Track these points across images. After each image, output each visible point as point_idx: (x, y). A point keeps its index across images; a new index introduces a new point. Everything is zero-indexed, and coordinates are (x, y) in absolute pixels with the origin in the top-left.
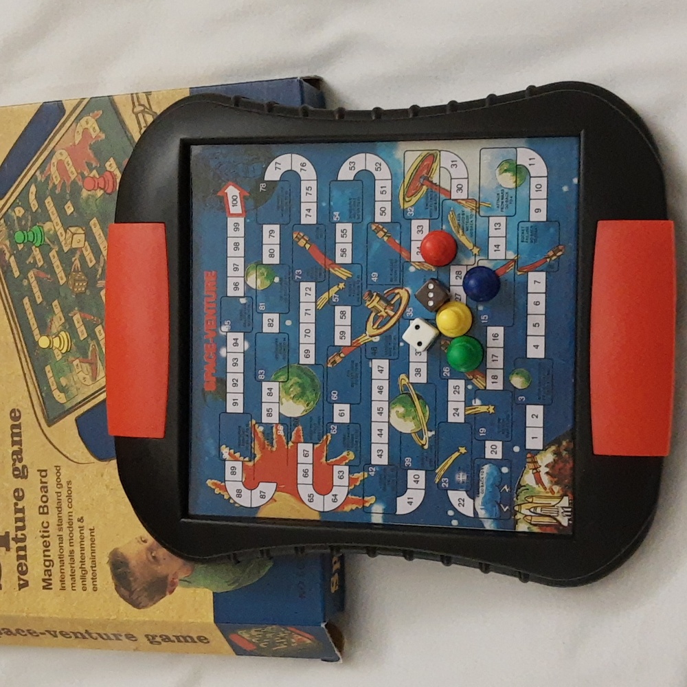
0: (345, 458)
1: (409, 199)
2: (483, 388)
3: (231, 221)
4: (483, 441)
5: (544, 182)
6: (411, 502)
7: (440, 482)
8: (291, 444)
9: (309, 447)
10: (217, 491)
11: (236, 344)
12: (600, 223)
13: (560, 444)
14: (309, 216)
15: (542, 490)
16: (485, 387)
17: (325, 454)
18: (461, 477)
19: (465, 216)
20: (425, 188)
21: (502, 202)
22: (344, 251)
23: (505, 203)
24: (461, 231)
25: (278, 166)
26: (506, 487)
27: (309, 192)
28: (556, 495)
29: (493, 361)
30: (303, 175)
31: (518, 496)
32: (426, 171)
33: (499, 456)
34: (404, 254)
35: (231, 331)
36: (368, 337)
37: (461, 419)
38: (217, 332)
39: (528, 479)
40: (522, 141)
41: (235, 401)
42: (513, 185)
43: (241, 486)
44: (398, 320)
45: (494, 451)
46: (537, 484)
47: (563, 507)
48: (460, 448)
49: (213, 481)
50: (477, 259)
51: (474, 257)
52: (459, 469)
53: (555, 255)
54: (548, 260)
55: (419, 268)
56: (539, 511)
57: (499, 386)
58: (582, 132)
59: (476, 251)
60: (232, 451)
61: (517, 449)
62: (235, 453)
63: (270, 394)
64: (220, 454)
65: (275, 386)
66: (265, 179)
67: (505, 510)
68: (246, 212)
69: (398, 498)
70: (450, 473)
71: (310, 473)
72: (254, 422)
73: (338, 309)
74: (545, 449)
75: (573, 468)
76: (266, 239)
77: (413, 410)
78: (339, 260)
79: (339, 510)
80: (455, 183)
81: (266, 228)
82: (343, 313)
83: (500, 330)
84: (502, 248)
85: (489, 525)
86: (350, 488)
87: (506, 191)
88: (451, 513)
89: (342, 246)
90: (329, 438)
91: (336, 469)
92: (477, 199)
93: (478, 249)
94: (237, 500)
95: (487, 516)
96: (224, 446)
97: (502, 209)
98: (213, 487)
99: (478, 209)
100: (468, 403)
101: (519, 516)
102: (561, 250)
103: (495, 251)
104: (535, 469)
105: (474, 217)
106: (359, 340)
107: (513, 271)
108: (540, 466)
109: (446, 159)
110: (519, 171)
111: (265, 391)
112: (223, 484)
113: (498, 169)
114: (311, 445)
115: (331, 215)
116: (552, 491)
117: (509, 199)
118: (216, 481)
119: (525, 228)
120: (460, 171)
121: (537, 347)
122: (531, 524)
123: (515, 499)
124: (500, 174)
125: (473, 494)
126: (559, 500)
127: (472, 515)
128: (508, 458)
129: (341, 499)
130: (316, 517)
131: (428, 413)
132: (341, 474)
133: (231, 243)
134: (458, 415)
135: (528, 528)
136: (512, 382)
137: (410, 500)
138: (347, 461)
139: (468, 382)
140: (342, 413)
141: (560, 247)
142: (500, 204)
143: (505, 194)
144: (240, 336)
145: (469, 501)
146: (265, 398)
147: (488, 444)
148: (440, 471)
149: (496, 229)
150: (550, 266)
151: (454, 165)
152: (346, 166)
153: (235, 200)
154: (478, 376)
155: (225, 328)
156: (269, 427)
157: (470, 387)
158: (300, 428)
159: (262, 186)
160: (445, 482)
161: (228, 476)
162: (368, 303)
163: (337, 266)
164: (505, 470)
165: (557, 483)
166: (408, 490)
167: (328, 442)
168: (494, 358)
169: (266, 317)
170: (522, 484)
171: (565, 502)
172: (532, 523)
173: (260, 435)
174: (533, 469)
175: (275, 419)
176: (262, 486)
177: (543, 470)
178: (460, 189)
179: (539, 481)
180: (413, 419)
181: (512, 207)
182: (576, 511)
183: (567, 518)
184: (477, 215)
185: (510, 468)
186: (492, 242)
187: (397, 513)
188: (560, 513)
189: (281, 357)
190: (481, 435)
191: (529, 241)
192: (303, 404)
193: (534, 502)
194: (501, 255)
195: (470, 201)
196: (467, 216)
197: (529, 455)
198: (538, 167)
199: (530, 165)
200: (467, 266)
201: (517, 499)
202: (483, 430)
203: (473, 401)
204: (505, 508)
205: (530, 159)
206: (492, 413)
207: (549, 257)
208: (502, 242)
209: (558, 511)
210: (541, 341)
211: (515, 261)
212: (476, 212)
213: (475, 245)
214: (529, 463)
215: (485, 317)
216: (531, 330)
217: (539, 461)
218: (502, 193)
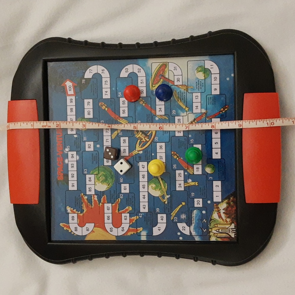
0: (127, 210)
1: (155, 85)
2: (192, 174)
3: (68, 98)
4: (193, 199)
5: (218, 76)
6: (160, 229)
7: (173, 219)
8: (101, 204)
9: (110, 205)
10: (65, 228)
11: (72, 157)
12: (245, 95)
13: (229, 199)
14: (106, 94)
15: (222, 221)
16: (193, 173)
17: (118, 208)
18: (183, 216)
19: (181, 93)
20: (162, 80)
22: (124, 111)
23: (200, 86)
24: (179, 100)
25: (91, 71)
26: (204, 220)
27: (106, 83)
28: (228, 223)
30: (103, 75)
31: (210, 224)
32: (162, 72)
33: (201, 206)
34: (153, 111)
35: (70, 151)
36: (137, 152)
37: (182, 189)
38: (63, 152)
39: (215, 216)
40: (207, 58)
41: (73, 185)
42: (204, 78)
43: (76, 225)
44: (151, 143)
45: (198, 203)
46: (219, 218)
47: (231, 229)
48: (182, 203)
49: (63, 223)
50: (188, 113)
51: (186, 112)
52: (182, 213)
53: (224, 110)
55: (160, 118)
56: (220, 231)
57: (200, 172)
58: (235, 52)
59: (187, 109)
60: (72, 209)
61: (209, 202)
62: (73, 210)
63: (90, 181)
64: (66, 210)
65: (92, 176)
66: (85, 78)
67: (205, 231)
68: (76, 94)
69: (153, 228)
70: (178, 215)
71: (111, 218)
72: (82, 194)
73: (122, 139)
74: (222, 202)
75: (236, 210)
76: (86, 106)
77: (159, 185)
78: (122, 115)
79: (125, 235)
80: (176, 77)
81: (86, 101)
82: (124, 141)
83: (199, 146)
84: (199, 107)
85: (197, 239)
86: (130, 224)
87: (200, 80)
88: (179, 234)
89: (123, 109)
90: (120, 201)
91: (123, 215)
92: (187, 85)
93: (188, 108)
94: (75, 232)
95: (196, 234)
96: (68, 206)
97: (199, 89)
98: (63, 227)
100: (185, 181)
101: (211, 234)
102: (227, 108)
103: (196, 109)
104: (218, 211)
105: (186, 93)
106: (132, 153)
107: (205, 118)
108: (221, 210)
109: (171, 66)
110: (207, 72)
111: (87, 179)
112: (68, 225)
113: (196, 70)
114: (111, 204)
115: (117, 93)
116: (227, 221)
117: (202, 84)
118: (64, 224)
119: (210, 98)
120: (178, 72)
121: (217, 153)
122: (217, 237)
123: (209, 226)
124: (197, 73)
125: (189, 224)
126: (230, 225)
127: (189, 235)
128: (205, 206)
129: (126, 229)
130: (114, 239)
131: (166, 187)
132: (126, 217)
133: (69, 109)
134: (181, 187)
135: (216, 239)
136: (206, 170)
137: (159, 229)
138: (128, 211)
139: (185, 171)
140: (125, 188)
141: (227, 106)
142: (198, 87)
143: (200, 82)
144: (75, 153)
145: (187, 228)
146: (88, 182)
147: (196, 200)
148: (173, 214)
149: (196, 99)
150: (222, 115)
151: (175, 69)
152: (124, 71)
153: (70, 88)
154: (190, 168)
155: (67, 150)
156: (90, 196)
157: (186, 173)
158: (105, 196)
159: (83, 81)
160: (176, 219)
161: (70, 221)
162: (136, 135)
163: (121, 118)
164: (204, 212)
165: (228, 217)
166: (158, 224)
167: (119, 202)
169: (87, 143)
170: (212, 219)
171: (233, 226)
173: (86, 201)
174: (217, 211)
175: (93, 192)
176: (88, 225)
177: (222, 211)
178: (178, 80)
179: (220, 216)
180: (160, 190)
181: (203, 88)
182: (238, 230)
183: (234, 234)
184: (187, 92)
185: (206, 211)
186: (194, 105)
187: (153, 235)
188: (230, 231)
189: (95, 162)
190: (192, 196)
191: (212, 104)
192: (106, 185)
193: (218, 226)
194: (199, 111)
195: (183, 86)
196: (182, 93)
197: (215, 205)
198: (215, 69)
199: (211, 68)
200: (183, 116)
201: (210, 226)
202: (193, 194)
203: (188, 180)
204: (204, 230)
205: (211, 65)
206: (197, 185)
207: (221, 111)
208: (199, 105)
209: (229, 231)
210: (219, 151)
211: (206, 113)
212: (186, 91)
213: (186, 107)
214: (216, 208)
215: (192, 140)
216: (214, 146)
217: (220, 207)
218: (198, 82)
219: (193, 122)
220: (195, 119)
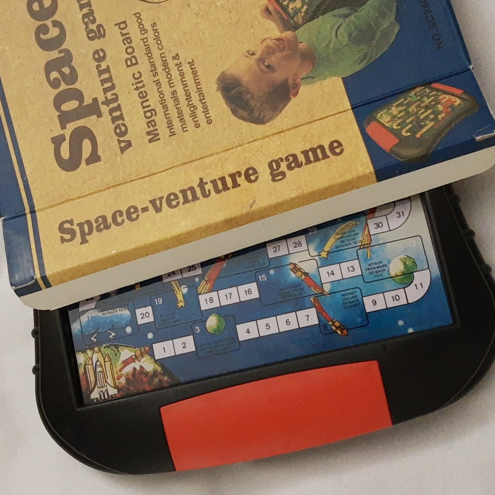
2: (199, 292)
4: (150, 303)
5: (403, 301)
12: (375, 363)
13: (164, 374)
15: (118, 368)
16: (200, 294)
19: (354, 237)
21: (375, 268)
23: (374, 270)
24: (339, 236)
26: (113, 334)
28: (117, 381)
29: (226, 296)
31: (108, 347)
33: (140, 322)
37: (165, 279)
39: (126, 353)
40: (436, 272)
42: (393, 274)
45: (144, 316)
46: (123, 362)
47: (107, 390)
50: (316, 258)
51: (318, 254)
53: (337, 328)
54: (331, 323)
56: (99, 369)
57: (204, 306)
59: (324, 254)
61: (150, 336)
67: (92, 339)
74: (156, 361)
75: (145, 392)
80: (383, 220)
83: (255, 294)
84: (332, 278)
85: (75, 327)
87: (387, 270)
93: (325, 257)
97: (369, 269)
99: (364, 247)
100: (182, 281)
101: (89, 352)
102: (342, 332)
103: (328, 273)
104: (136, 357)
105: (355, 245)
107: (314, 293)
108: (140, 361)
109: (404, 205)
110: (407, 277)
113: (405, 257)
116: (119, 378)
117: (379, 274)
119: (355, 295)
121: (248, 332)
122: (85, 364)
123: (104, 345)
124: (400, 259)
125: (101, 306)
126: (113, 386)
127: (80, 311)
128: (140, 330)
134: (169, 275)
135: (81, 364)
136: (210, 317)
139: (202, 277)
141: (345, 332)
142: (373, 266)
143: (384, 268)
145: (92, 304)
147: (149, 309)
149: (348, 268)
150: (325, 326)
151: (399, 214)
154: (209, 285)
157: (197, 280)
164: (129, 330)
165: (128, 380)
168: (229, 296)
170: (119, 349)
171: (113, 392)
172: (87, 366)
174: (135, 355)
177: (137, 365)
178: (378, 225)
179: (126, 363)
181: (372, 277)
183: (98, 396)
184: (359, 248)
185: (131, 334)
186: (335, 267)
188: (101, 389)
190: (156, 300)
191: (345, 301)
193: (106, 363)
194: (325, 278)
195: (369, 237)
196: (354, 239)
197: (147, 348)
198: (415, 293)
199: (416, 285)
200: (308, 250)
201: (105, 347)
202: (160, 301)
203: (185, 286)
204: (94, 338)
205: (421, 284)
206: (178, 306)
207: (333, 323)
208: (337, 277)
209: (102, 387)
210: (254, 335)
211: (322, 293)
212: (360, 246)
213: (329, 253)
214: (141, 351)
215: (264, 278)
216: (262, 323)
217: (144, 359)
218: (383, 266)
219: (301, 272)
220: (308, 273)
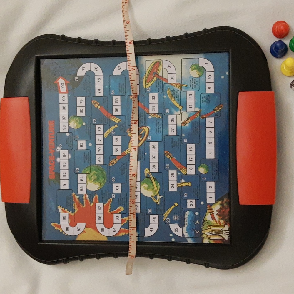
0: (119, 210)
1: (148, 83)
2: (186, 174)
3: (61, 96)
4: (186, 199)
5: (212, 74)
6: (152, 231)
7: (166, 220)
8: (92, 204)
9: (101, 205)
10: (56, 228)
11: (64, 156)
12: (240, 93)
13: (223, 200)
14: (99, 92)
15: (215, 222)
16: (187, 173)
17: (109, 209)
18: (176, 217)
20: (155, 78)
21: (193, 84)
22: (117, 110)
23: (194, 85)
24: (173, 98)
25: (84, 68)
26: (197, 222)
27: (99, 81)
28: (221, 225)
29: (190, 161)
30: (96, 73)
31: (203, 226)
32: (155, 70)
33: (194, 207)
34: (146, 110)
35: (62, 149)
36: (129, 151)
37: (175, 189)
38: (55, 150)
39: (208, 217)
40: (201, 55)
41: (65, 184)
42: (198, 76)
43: (68, 225)
44: (144, 142)
45: (191, 204)
46: (213, 220)
47: (225, 231)
48: (175, 203)
49: (54, 223)
50: (181, 112)
51: (180, 111)
52: (175, 214)
53: (218, 109)
54: (215, 111)
55: (153, 117)
56: (213, 233)
57: (193, 173)
58: (230, 50)
59: (180, 108)
60: (63, 208)
61: (202, 203)
62: (65, 209)
63: (82, 180)
64: (57, 210)
65: (84, 176)
66: (78, 75)
67: (197, 233)
68: (68, 91)
69: (145, 229)
70: (170, 216)
71: (102, 218)
72: (74, 193)
73: (114, 137)
74: (216, 203)
75: (230, 212)
76: (78, 104)
77: (152, 186)
78: (114, 113)
79: (117, 236)
80: (170, 75)
81: (79, 99)
82: (117, 139)
83: (193, 146)
84: (193, 106)
85: (190, 241)
86: (122, 224)
87: (194, 79)
88: (171, 235)
89: (116, 107)
90: (111, 201)
91: (115, 215)
92: (181, 83)
93: (182, 107)
94: (66, 232)
95: (189, 236)
96: (60, 206)
97: (193, 87)
98: (54, 226)
99: (181, 87)
100: (178, 181)
101: (204, 236)
102: (221, 107)
103: (190, 108)
104: (212, 212)
105: (179, 91)
106: (125, 152)
107: (198, 117)
108: (214, 211)
109: (165, 64)
110: (201, 70)
111: (79, 179)
112: (59, 225)
113: (190, 68)
114: (103, 204)
115: (110, 92)
116: (220, 223)
117: (196, 82)
118: (55, 223)
119: (204, 97)
120: (172, 70)
121: (211, 153)
123: (202, 227)
124: (191, 71)
125: (182, 225)
126: (223, 227)
127: (182, 236)
128: (198, 207)
129: (117, 230)
130: (106, 239)
131: (159, 187)
132: (117, 218)
133: (61, 106)
134: (174, 188)
135: (209, 241)
136: (199, 171)
137: (151, 230)
138: (120, 211)
139: (178, 171)
140: (117, 188)
141: (221, 105)
143: (194, 80)
144: (67, 151)
145: (180, 229)
146: (79, 182)
147: (189, 201)
148: (166, 214)
149: (190, 97)
150: (216, 114)
151: (169, 67)
152: (117, 68)
153: (63, 85)
154: (183, 168)
155: (59, 148)
156: (82, 195)
157: (179, 174)
158: (97, 196)
159: (76, 78)
160: (168, 220)
161: (61, 221)
162: (129, 134)
163: (114, 116)
164: (197, 213)
165: (222, 219)
166: (150, 225)
167: (111, 202)
168: (191, 159)
169: (79, 142)
170: (205, 220)
171: (226, 228)
172: (211, 239)
173: (77, 200)
174: (210, 213)
175: (84, 192)
176: (79, 225)
177: (215, 213)
178: (172, 78)
179: (213, 218)
180: (152, 190)
181: (197, 86)
182: (232, 232)
183: (227, 236)
184: (181, 90)
185: (199, 212)
186: (188, 104)
187: (145, 236)
188: (224, 234)
189: (87, 161)
190: (185, 196)
191: (206, 102)
192: (98, 184)
193: (211, 228)
194: (192, 110)
195: (177, 84)
196: (176, 91)
197: (208, 206)
198: (209, 67)
199: (206, 66)
200: (176, 115)
201: (203, 227)
202: (186, 194)
203: (181, 180)
204: (197, 232)
205: (206, 63)
206: (190, 186)
207: (215, 110)
208: (193, 103)
209: (223, 233)
210: (213, 151)
211: (199, 112)
212: (180, 89)
213: (180, 105)
214: (209, 209)
215: (186, 140)
216: (208, 145)
217: (213, 209)
218: (192, 80)
219: (187, 121)
220: (188, 118)
